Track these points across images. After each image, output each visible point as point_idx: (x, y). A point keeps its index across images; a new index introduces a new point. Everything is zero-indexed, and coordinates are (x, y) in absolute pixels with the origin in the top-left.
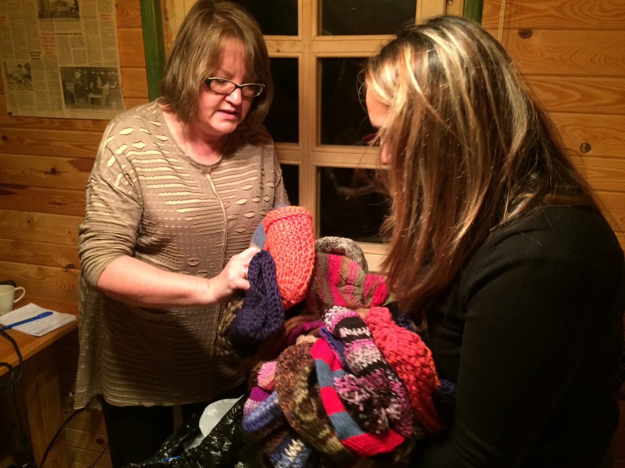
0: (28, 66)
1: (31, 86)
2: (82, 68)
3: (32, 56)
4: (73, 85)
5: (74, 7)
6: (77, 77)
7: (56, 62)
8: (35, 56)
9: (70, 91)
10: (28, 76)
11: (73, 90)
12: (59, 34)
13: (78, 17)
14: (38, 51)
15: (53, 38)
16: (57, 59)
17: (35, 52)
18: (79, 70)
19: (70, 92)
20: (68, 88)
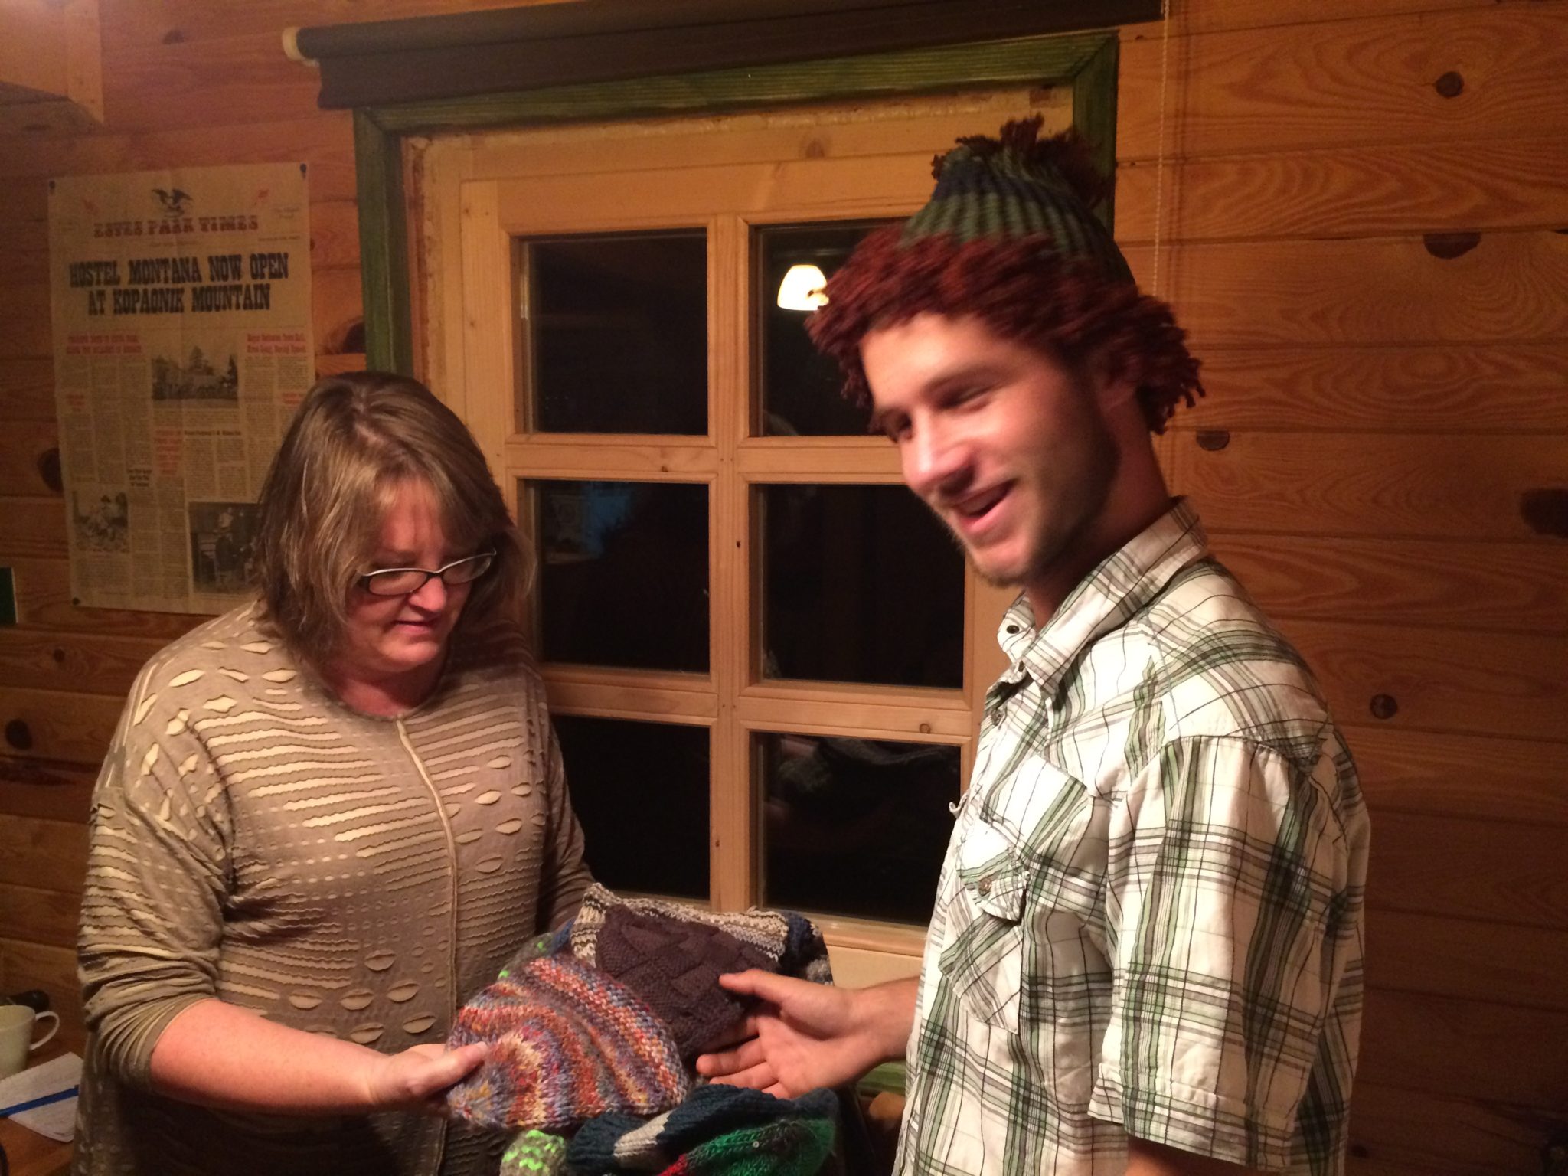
0: (122, 500)
1: (125, 543)
2: (235, 506)
3: (132, 478)
4: (215, 540)
5: (228, 377)
6: (224, 526)
7: (182, 493)
8: (140, 478)
9: (208, 554)
10: (121, 522)
11: (213, 553)
12: (192, 433)
13: (233, 398)
14: (146, 467)
15: (180, 441)
16: (185, 484)
17: (138, 471)
18: (230, 510)
19: (206, 557)
20: (203, 547)
